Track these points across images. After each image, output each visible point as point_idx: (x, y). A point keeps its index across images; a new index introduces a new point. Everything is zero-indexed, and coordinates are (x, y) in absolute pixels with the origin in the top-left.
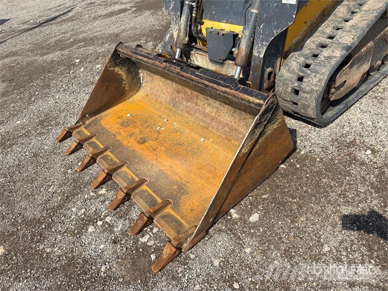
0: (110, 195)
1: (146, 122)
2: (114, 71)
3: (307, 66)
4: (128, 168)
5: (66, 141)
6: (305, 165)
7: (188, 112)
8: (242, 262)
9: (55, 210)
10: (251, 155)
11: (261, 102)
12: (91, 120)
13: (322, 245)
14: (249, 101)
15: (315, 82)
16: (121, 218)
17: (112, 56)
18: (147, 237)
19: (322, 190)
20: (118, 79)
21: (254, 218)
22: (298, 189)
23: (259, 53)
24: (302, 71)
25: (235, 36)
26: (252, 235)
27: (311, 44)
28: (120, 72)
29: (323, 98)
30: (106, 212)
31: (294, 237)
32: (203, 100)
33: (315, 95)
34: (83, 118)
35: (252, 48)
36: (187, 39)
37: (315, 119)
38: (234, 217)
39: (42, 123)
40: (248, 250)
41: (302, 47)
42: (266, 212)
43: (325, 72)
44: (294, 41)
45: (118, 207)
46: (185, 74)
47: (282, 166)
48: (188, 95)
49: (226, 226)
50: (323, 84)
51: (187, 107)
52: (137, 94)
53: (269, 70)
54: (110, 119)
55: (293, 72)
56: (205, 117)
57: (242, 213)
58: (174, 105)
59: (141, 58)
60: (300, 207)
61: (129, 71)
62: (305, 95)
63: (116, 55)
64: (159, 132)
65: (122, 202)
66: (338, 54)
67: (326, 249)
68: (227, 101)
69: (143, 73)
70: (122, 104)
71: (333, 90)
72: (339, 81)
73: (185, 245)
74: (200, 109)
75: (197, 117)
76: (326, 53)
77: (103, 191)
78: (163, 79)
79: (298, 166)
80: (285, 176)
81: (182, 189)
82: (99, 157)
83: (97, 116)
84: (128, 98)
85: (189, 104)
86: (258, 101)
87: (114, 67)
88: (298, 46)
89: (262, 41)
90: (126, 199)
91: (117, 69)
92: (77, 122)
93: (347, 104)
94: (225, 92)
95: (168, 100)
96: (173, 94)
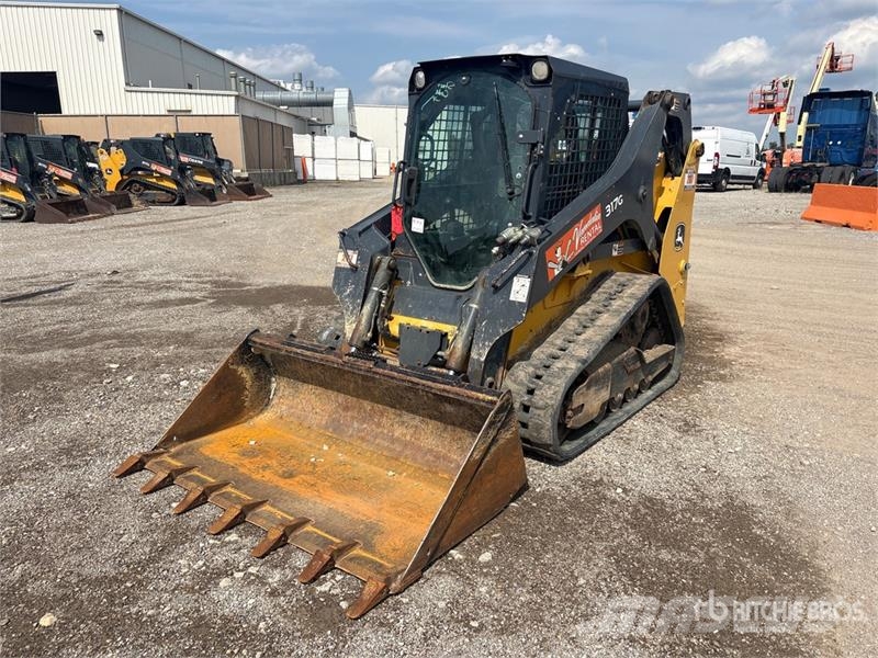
0: (248, 541)
1: (288, 451)
2: (236, 371)
3: (539, 377)
4: (272, 505)
5: (132, 476)
6: (543, 504)
7: (363, 439)
8: (477, 601)
9: (143, 565)
10: (482, 467)
11: (495, 399)
12: (179, 447)
13: (577, 578)
14: (477, 399)
15: (550, 394)
16: (276, 567)
17: (239, 348)
18: (329, 584)
19: (568, 528)
20: (239, 386)
21: (486, 557)
22: (537, 527)
23: (480, 355)
24: (533, 383)
25: (445, 335)
26: (486, 575)
27: (539, 354)
28: (245, 375)
29: (559, 424)
30: (246, 561)
31: (542, 573)
32: (393, 417)
33: (550, 411)
34: (167, 441)
35: (470, 350)
36: (369, 335)
37: (550, 445)
38: (456, 557)
39: (68, 452)
40: (483, 589)
41: (529, 358)
42: (500, 551)
43: (561, 385)
44: (519, 350)
45: (266, 554)
46: (381, 371)
47: (513, 504)
48: (365, 411)
49: (447, 568)
50: (559, 398)
51: (359, 431)
52: (261, 416)
53: (489, 379)
54: (218, 446)
55: (521, 384)
56: (393, 443)
57: (467, 553)
58: (334, 430)
59: (299, 351)
60: (544, 545)
61: (257, 377)
62: (538, 412)
63: (246, 346)
64: (314, 465)
65: (274, 548)
66: (573, 367)
67: (582, 581)
68: (435, 413)
69: (278, 384)
70: (233, 428)
71: (569, 413)
72: (577, 401)
73: (394, 585)
74: (386, 431)
75: (378, 445)
76: (559, 364)
77: (233, 537)
78: (320, 390)
79: (535, 505)
80: (519, 514)
81: (373, 529)
82: (213, 495)
83: (189, 443)
84: (245, 421)
85: (365, 426)
86: (490, 398)
87: (238, 365)
88: (525, 356)
89: (484, 340)
90: (282, 543)
91: (241, 369)
92: (156, 447)
93: (587, 440)
94: (444, 390)
95: (324, 422)
96: (337, 412)
